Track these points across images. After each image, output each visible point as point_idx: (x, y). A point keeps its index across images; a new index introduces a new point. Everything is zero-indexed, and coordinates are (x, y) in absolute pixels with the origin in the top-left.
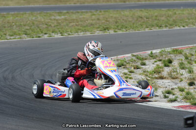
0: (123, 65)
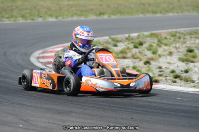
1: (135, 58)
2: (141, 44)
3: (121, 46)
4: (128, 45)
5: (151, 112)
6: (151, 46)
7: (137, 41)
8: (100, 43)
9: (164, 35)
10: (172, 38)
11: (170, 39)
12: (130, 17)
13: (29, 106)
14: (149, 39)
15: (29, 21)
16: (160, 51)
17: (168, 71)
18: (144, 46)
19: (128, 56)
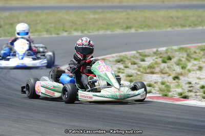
0: (122, 61)
1: (164, 74)
2: (170, 59)
3: (149, 61)
4: (156, 60)
5: (180, 129)
6: (180, 60)
7: (165, 56)
8: (127, 58)
9: (193, 50)
10: (202, 53)
11: (199, 53)
12: (158, 30)
13: (55, 123)
14: (177, 53)
15: (54, 35)
16: (190, 66)
17: (198, 86)
18: (172, 60)
19: (156, 71)
